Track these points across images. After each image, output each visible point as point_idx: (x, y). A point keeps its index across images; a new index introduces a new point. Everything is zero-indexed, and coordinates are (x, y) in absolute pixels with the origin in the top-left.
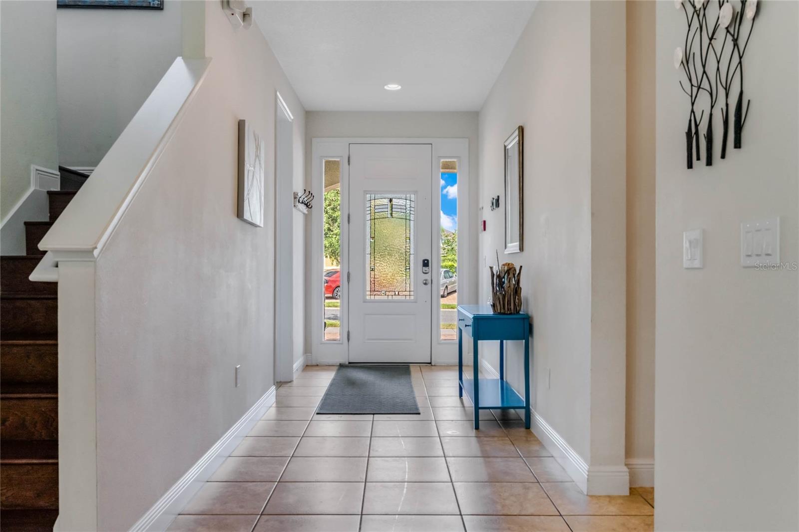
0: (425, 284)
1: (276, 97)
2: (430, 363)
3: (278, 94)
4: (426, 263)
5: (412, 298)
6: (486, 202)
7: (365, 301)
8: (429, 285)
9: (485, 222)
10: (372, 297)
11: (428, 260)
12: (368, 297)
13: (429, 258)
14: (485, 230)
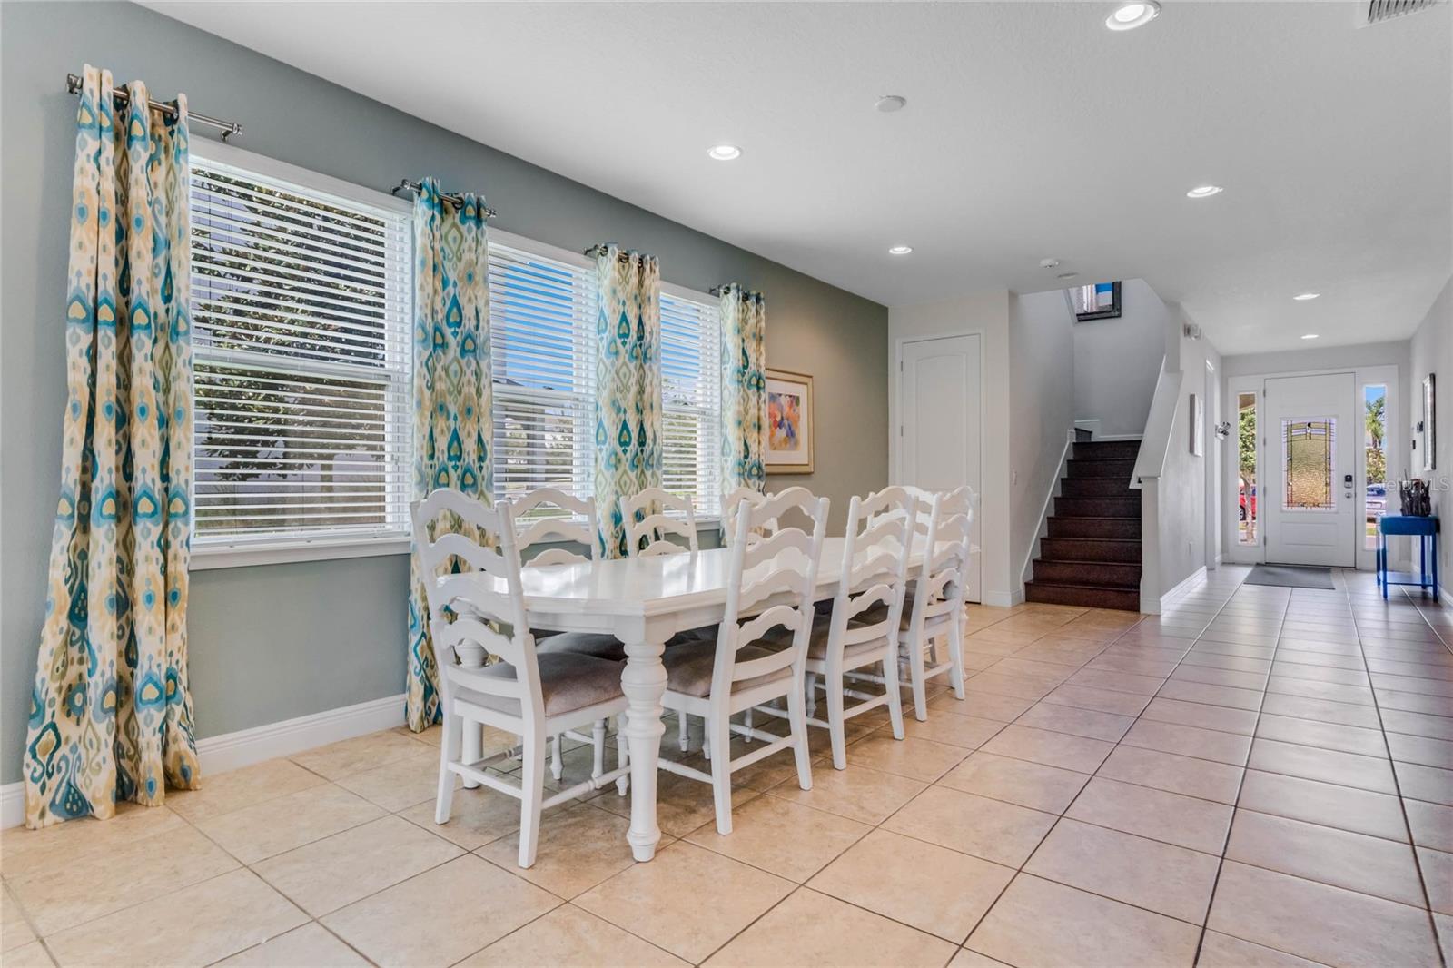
0: (1348, 497)
1: (1206, 363)
2: (1355, 567)
3: (1208, 362)
4: (1349, 479)
5: (1333, 509)
6: (1415, 425)
7: (1282, 511)
8: (1353, 499)
9: (1414, 442)
10: (1290, 508)
11: (1351, 477)
12: (1285, 509)
13: (1353, 474)
14: (1414, 448)
